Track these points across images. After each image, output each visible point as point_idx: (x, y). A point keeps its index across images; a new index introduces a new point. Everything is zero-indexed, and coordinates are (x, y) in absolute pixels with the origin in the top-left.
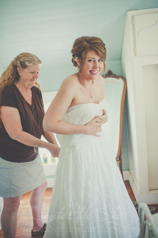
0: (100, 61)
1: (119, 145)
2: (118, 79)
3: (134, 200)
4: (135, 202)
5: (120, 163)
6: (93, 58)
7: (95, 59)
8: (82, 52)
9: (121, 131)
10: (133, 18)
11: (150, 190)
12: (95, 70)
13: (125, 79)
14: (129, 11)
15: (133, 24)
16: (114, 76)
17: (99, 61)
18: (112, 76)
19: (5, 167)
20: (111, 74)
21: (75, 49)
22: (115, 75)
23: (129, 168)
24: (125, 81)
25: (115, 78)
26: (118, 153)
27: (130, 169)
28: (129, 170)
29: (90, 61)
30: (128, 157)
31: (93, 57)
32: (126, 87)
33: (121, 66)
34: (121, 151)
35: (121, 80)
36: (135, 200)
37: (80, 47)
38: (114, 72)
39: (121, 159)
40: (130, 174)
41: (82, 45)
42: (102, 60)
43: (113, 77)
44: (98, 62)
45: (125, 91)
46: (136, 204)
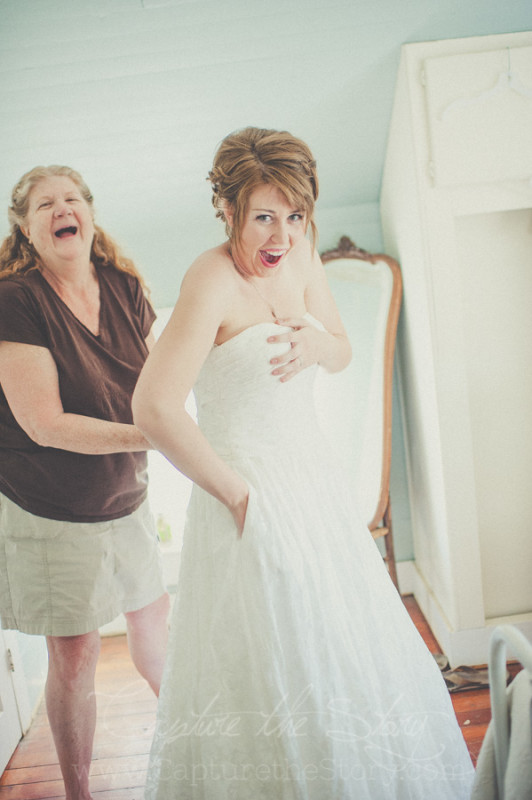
0: (296, 217)
1: (383, 476)
2: (373, 263)
3: (437, 653)
4: (441, 660)
5: (386, 536)
6: (270, 211)
7: (278, 214)
8: (237, 187)
9: (389, 430)
10: (422, 66)
11: (488, 618)
12: (277, 247)
13: (394, 264)
14: (407, 45)
15: (424, 87)
16: (359, 254)
17: (292, 217)
18: (352, 253)
19: (30, 538)
20: (348, 249)
21: (219, 173)
22: (362, 251)
23: (413, 554)
24: (395, 268)
25: (364, 259)
26: (381, 503)
27: (416, 556)
28: (413, 559)
29: (262, 218)
30: (409, 518)
31: (272, 209)
32: (399, 286)
33: (380, 222)
34: (389, 498)
35: (382, 267)
36: (441, 652)
37: (232, 171)
38: (359, 241)
39: (390, 522)
40: (419, 571)
41: (239, 164)
42: (300, 217)
43: (355, 257)
44: (289, 223)
45: (398, 301)
46: (445, 665)
